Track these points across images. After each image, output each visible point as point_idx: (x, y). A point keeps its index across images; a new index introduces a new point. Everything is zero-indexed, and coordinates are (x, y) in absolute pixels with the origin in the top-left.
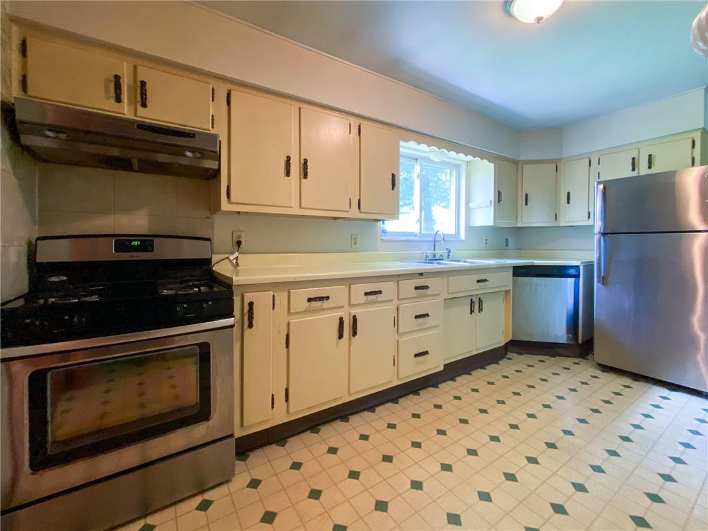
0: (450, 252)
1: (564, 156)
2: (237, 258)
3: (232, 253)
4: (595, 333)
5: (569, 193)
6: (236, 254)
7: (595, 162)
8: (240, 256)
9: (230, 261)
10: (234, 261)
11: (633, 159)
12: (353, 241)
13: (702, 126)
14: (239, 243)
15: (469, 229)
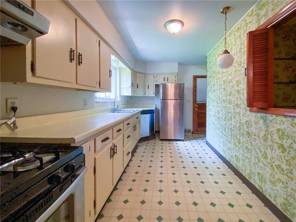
0: (118, 107)
1: (147, 73)
2: (14, 123)
3: (10, 119)
4: (160, 129)
5: (148, 85)
6: (13, 119)
7: (155, 77)
8: (17, 120)
9: (9, 126)
10: (12, 125)
11: (164, 78)
12: (85, 103)
13: (177, 72)
14: (14, 109)
15: (121, 96)
